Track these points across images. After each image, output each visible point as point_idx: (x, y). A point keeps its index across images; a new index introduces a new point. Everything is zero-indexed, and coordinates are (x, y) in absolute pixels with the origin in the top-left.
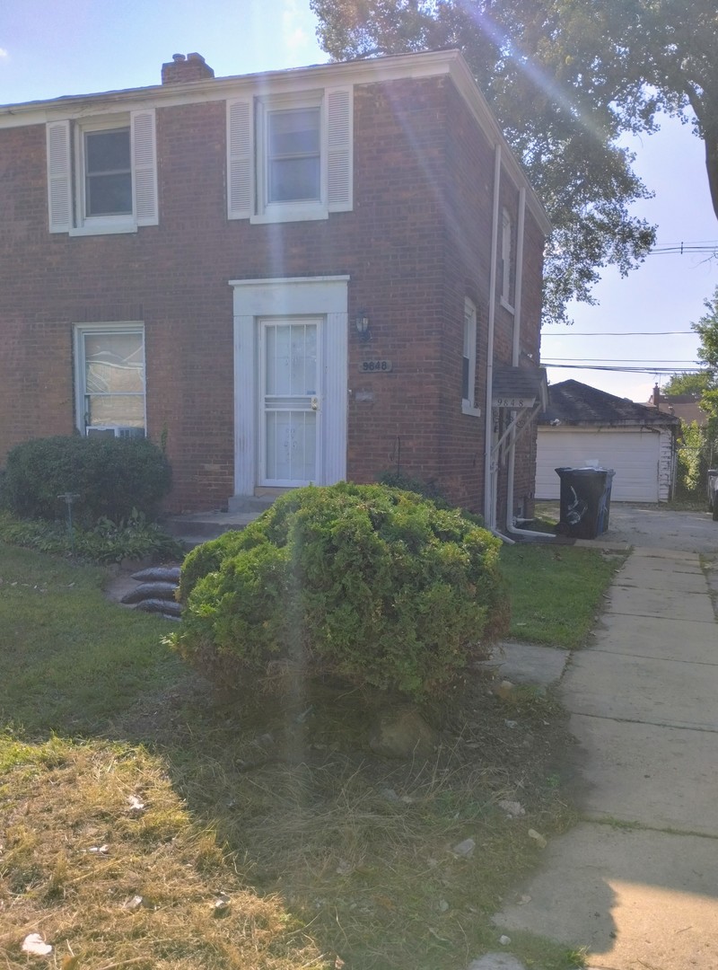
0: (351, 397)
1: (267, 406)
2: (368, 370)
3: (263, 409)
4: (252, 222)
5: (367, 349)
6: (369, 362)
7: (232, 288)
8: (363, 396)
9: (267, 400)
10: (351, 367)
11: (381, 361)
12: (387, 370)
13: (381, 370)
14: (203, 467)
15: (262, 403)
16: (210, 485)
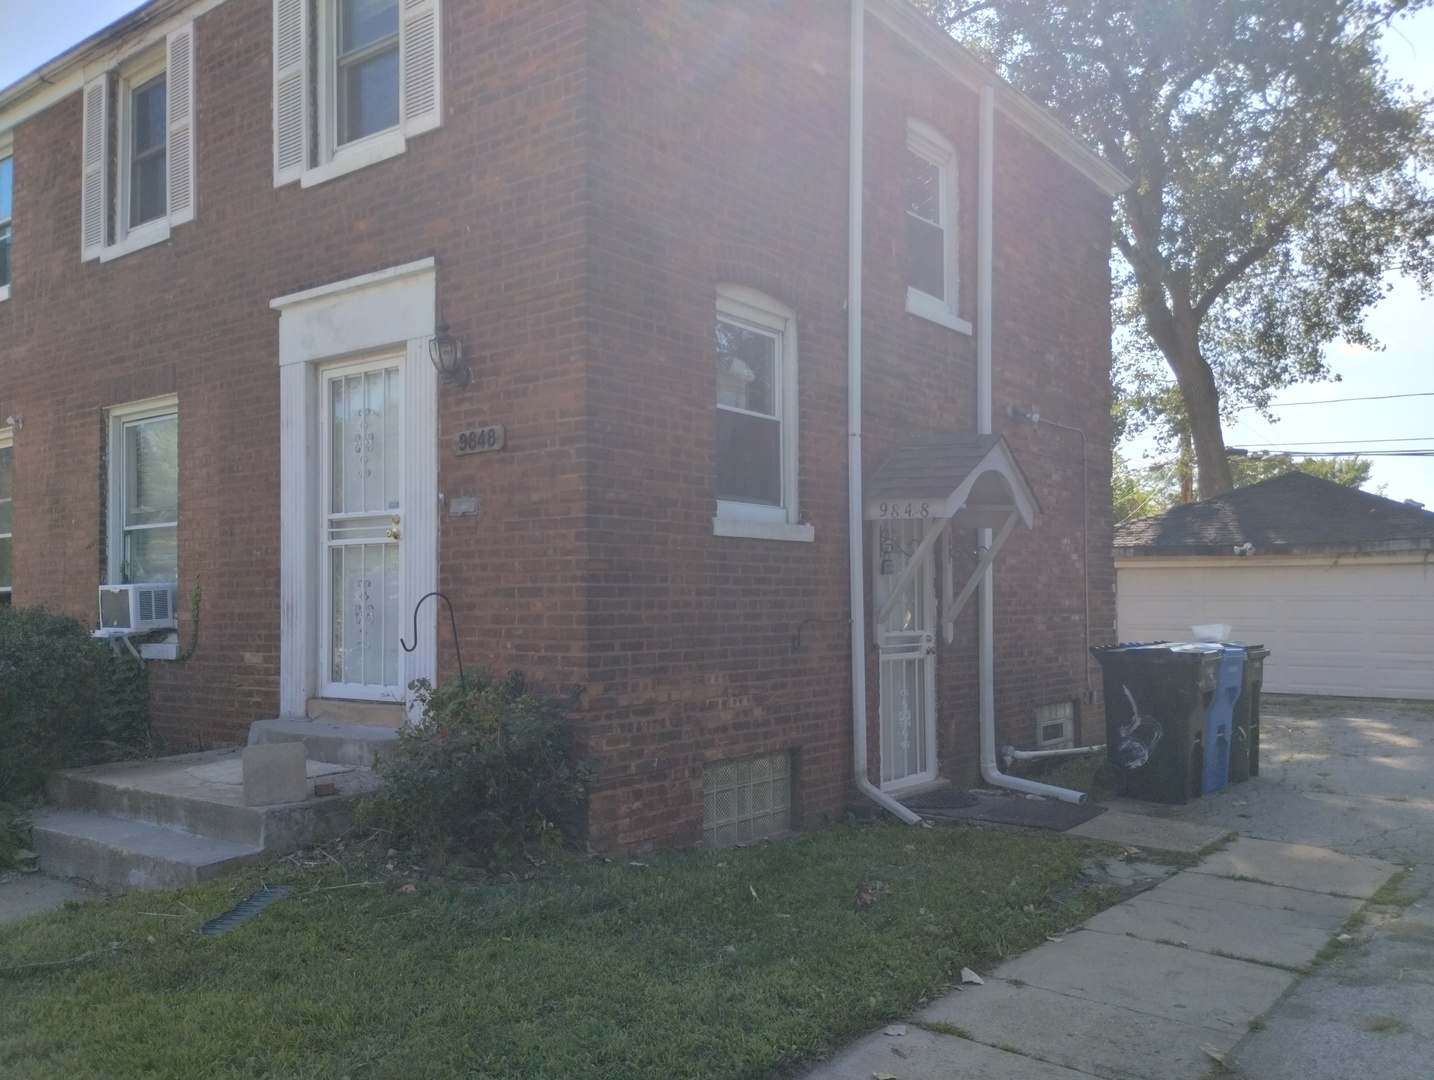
0: (443, 507)
1: (333, 536)
2: (468, 451)
3: (326, 543)
4: (305, 184)
5: (466, 406)
6: (467, 433)
7: (276, 314)
8: (461, 506)
9: (333, 523)
10: (443, 445)
11: (487, 429)
12: (497, 447)
13: (486, 448)
14: (242, 658)
15: (325, 531)
16: (250, 694)
